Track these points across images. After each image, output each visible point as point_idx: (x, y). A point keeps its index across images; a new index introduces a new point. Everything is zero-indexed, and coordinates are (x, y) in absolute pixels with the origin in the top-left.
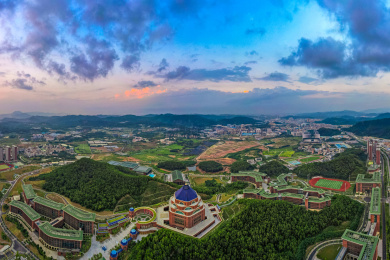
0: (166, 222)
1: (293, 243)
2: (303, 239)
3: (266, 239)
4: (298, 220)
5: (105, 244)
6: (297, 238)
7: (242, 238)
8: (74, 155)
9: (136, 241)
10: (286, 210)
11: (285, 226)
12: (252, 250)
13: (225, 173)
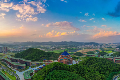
1: (108, 72)
2: (112, 72)
3: (95, 69)
4: (110, 65)
5: (34, 68)
6: (110, 71)
7: (86, 67)
10: (106, 61)
11: (104, 66)
12: (89, 71)
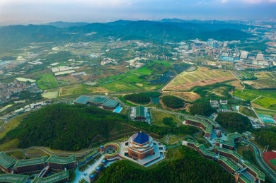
0: (126, 154)
5: (85, 172)
8: (39, 94)
9: (106, 166)
13: (183, 112)
